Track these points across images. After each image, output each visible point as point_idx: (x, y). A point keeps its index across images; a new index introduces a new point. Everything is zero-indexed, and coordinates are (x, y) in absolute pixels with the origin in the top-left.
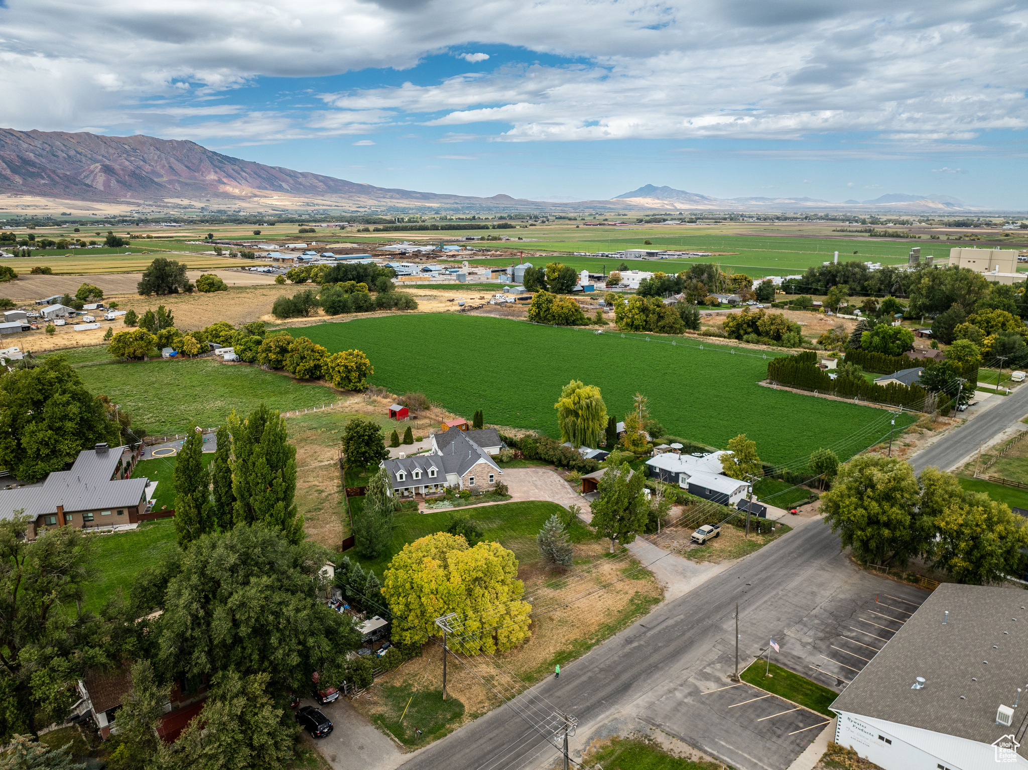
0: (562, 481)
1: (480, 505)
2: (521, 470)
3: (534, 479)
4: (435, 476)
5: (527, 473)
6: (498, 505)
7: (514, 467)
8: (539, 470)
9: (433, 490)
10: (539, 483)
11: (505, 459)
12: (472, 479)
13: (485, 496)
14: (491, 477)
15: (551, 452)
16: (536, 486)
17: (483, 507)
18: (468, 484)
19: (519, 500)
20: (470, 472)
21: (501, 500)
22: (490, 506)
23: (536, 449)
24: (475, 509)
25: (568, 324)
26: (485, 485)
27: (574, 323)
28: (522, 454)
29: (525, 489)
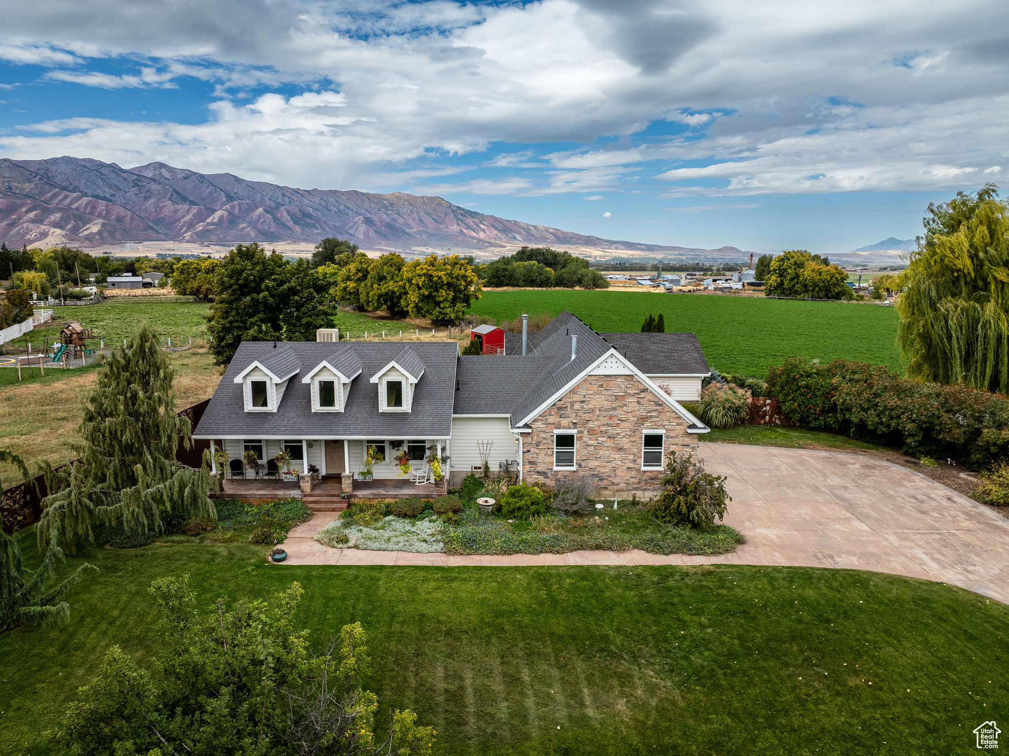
0: (963, 501)
1: (574, 559)
2: (774, 450)
3: (835, 481)
4: (407, 406)
5: (802, 462)
6: (665, 573)
7: (749, 441)
8: (843, 456)
9: (387, 470)
10: (854, 495)
11: (717, 415)
12: (565, 441)
13: (615, 519)
14: (653, 441)
15: (893, 401)
16: (851, 507)
17: (586, 573)
18: (547, 459)
19: (780, 560)
20: (559, 409)
21: (689, 550)
22: (621, 573)
23: (828, 395)
24: (543, 576)
25: (828, 298)
26: (622, 477)
27: (838, 297)
28: (777, 409)
29: (805, 511)
